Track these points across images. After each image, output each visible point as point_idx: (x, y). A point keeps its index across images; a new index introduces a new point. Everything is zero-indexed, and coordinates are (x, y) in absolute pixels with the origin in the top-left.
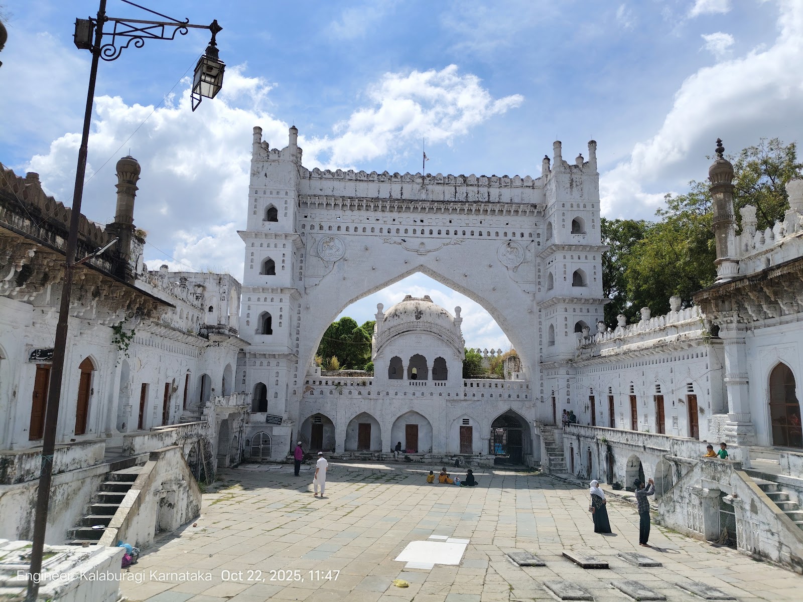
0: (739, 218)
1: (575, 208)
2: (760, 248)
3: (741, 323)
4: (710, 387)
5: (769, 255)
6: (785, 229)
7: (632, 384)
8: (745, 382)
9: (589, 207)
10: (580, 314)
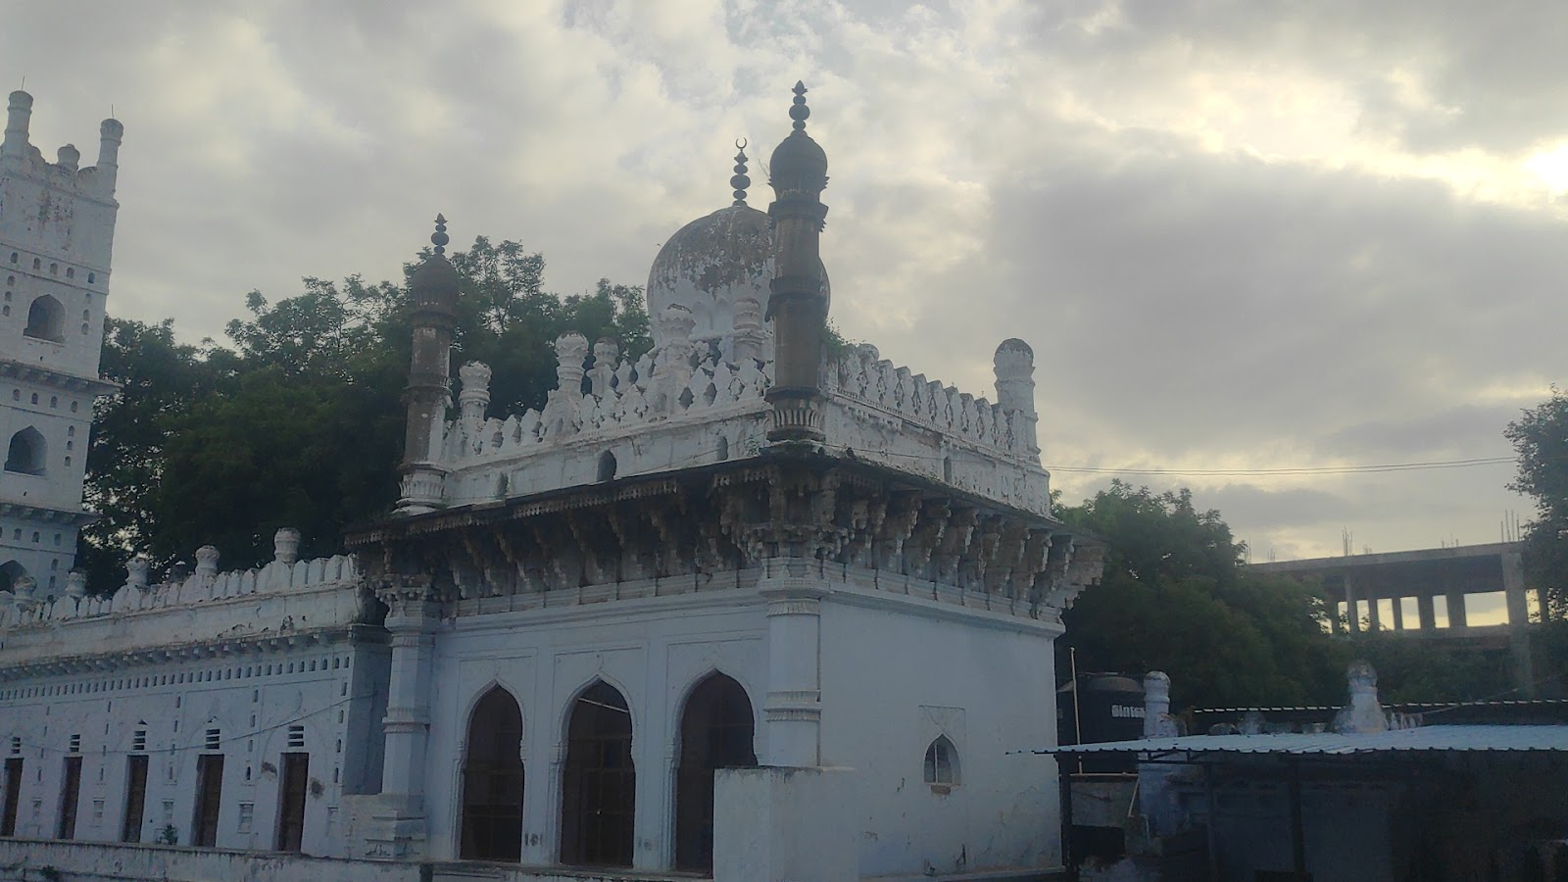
0: (458, 388)
1: (45, 272)
2: (491, 453)
3: (433, 600)
4: (344, 738)
5: (508, 470)
6: (544, 425)
7: (142, 728)
8: (424, 727)
9: (80, 280)
10: (15, 543)
